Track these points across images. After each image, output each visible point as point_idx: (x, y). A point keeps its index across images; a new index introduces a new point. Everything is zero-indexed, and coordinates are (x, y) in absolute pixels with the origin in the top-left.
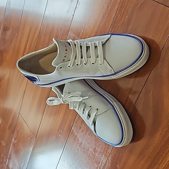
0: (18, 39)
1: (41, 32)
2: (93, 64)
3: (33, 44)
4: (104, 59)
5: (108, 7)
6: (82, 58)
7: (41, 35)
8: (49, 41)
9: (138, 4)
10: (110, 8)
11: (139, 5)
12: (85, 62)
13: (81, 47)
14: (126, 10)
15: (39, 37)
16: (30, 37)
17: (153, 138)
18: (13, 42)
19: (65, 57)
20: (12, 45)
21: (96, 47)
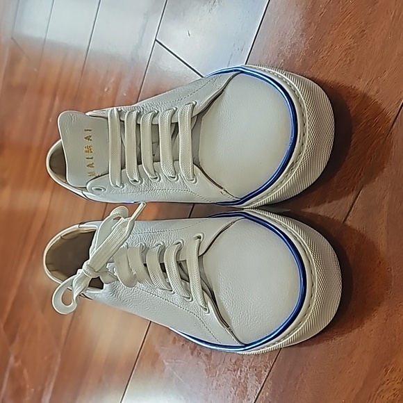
4: (194, 164)
6: (139, 163)
17: (386, 371)
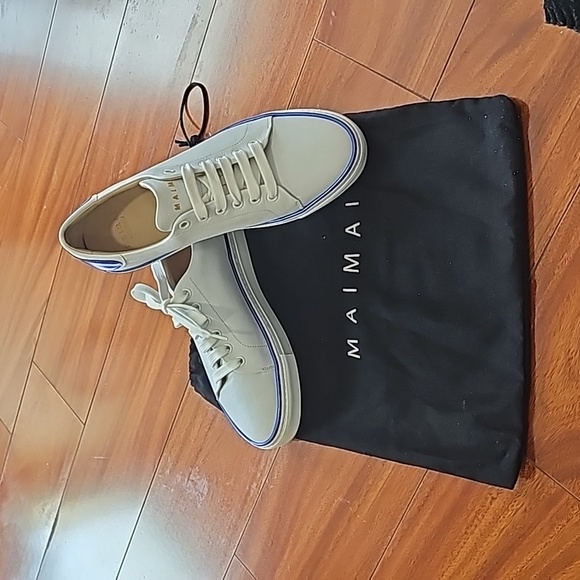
0: (25, 154)
1: (97, 135)
2: (254, 201)
3: (72, 167)
4: (277, 184)
5: (273, 80)
6: (227, 194)
7: (95, 146)
8: (120, 161)
9: (341, 77)
10: (277, 83)
11: (343, 80)
12: (235, 202)
13: (219, 170)
14: (315, 90)
15: (92, 148)
16: (63, 148)
18: (9, 163)
19: (176, 197)
20: (6, 169)
21: (251, 160)
